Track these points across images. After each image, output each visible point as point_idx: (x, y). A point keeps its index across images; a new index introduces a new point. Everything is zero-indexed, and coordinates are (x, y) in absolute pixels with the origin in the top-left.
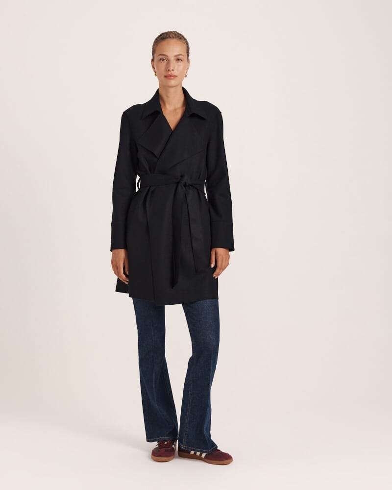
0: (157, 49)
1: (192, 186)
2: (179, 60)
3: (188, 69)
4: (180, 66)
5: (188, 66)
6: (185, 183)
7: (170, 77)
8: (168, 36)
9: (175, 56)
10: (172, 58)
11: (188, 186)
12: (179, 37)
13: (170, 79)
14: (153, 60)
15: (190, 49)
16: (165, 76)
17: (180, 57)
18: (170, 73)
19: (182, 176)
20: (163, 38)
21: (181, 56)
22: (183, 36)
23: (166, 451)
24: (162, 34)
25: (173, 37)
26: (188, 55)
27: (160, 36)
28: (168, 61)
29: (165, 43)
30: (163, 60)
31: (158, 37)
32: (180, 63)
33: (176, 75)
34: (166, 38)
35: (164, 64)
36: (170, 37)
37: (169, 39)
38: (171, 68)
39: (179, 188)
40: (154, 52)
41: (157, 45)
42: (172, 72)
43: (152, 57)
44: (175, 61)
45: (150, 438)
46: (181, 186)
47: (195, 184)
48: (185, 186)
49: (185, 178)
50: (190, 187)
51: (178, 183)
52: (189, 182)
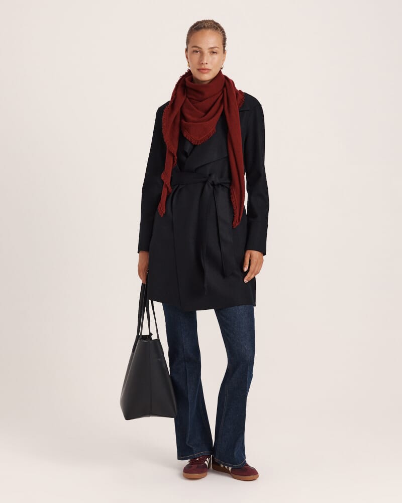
0: (191, 39)
2: (214, 52)
3: (224, 60)
4: (214, 58)
5: (225, 57)
7: (203, 71)
8: (202, 26)
9: (210, 48)
10: (206, 52)
12: (215, 26)
13: (204, 73)
14: (187, 50)
15: (227, 39)
16: (198, 70)
18: (203, 67)
19: (210, 175)
20: (198, 28)
21: (216, 49)
22: (220, 27)
23: (198, 467)
24: (198, 23)
25: (208, 28)
26: (224, 47)
27: (195, 25)
28: (202, 53)
29: (199, 34)
30: (197, 52)
31: (193, 27)
32: (215, 56)
33: (210, 68)
34: (201, 28)
35: (197, 56)
36: (204, 27)
37: (204, 30)
38: (205, 61)
39: (207, 186)
40: (188, 42)
41: (191, 36)
42: (206, 65)
43: (186, 47)
44: (209, 54)
46: (209, 186)
47: (225, 183)
48: (213, 185)
49: (213, 176)
50: (220, 186)
51: (205, 182)
52: (217, 181)
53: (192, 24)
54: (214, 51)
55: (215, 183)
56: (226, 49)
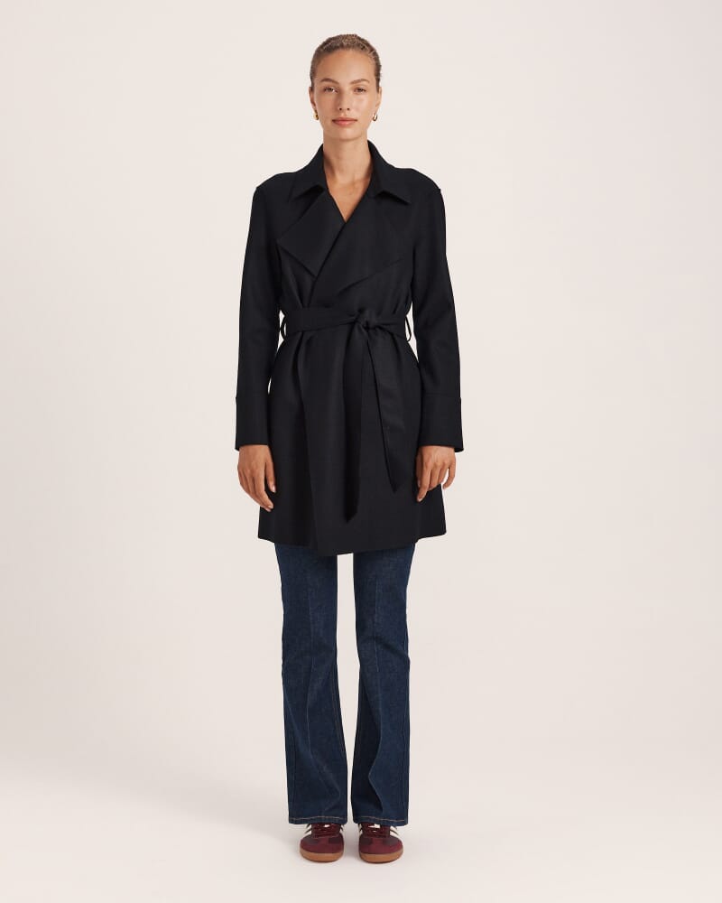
0: (319, 69)
1: (381, 328)
2: (360, 90)
3: (378, 105)
4: (361, 100)
5: (379, 98)
6: (367, 323)
7: (343, 123)
8: (338, 45)
9: (353, 83)
10: (347, 88)
11: (374, 328)
12: (361, 45)
13: (344, 126)
14: (312, 89)
15: (382, 68)
16: (334, 121)
17: (363, 85)
18: (342, 115)
19: (361, 311)
20: (330, 48)
21: (365, 83)
22: (368, 45)
24: (329, 40)
25: (348, 47)
26: (378, 80)
27: (325, 44)
28: (339, 92)
29: (333, 57)
30: (331, 90)
31: (321, 47)
32: (362, 96)
33: (354, 117)
34: (337, 48)
35: (331, 96)
36: (342, 46)
37: (341, 51)
38: (345, 106)
39: (356, 331)
40: (313, 74)
41: (319, 62)
42: (347, 112)
43: (310, 84)
44: (352, 92)
45: (295, 818)
46: (360, 329)
47: (386, 325)
48: (367, 328)
49: (367, 313)
50: (378, 329)
51: (353, 324)
52: (374, 321)
53: (320, 43)
54: (362, 87)
55: (371, 326)
56: (380, 84)
